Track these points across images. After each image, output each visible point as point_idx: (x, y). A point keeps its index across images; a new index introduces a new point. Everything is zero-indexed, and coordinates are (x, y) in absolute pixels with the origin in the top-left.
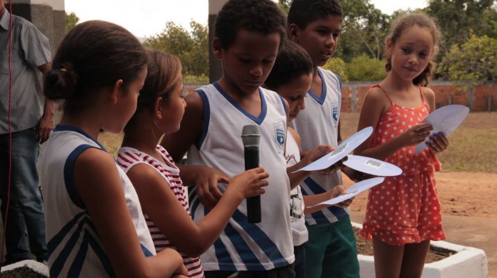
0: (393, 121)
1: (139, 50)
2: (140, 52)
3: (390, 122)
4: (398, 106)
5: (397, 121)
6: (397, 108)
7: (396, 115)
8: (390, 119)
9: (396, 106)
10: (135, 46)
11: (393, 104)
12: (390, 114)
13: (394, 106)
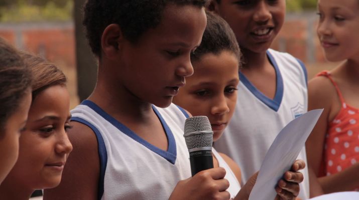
0: (343, 134)
1: (19, 65)
2: (21, 68)
3: (339, 135)
4: (352, 109)
5: (350, 133)
6: (351, 113)
7: (348, 124)
8: (338, 130)
9: (349, 108)
10: (12, 61)
11: (344, 106)
12: (338, 121)
13: (345, 109)
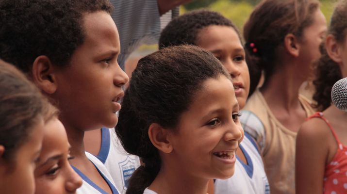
3: (338, 176)
8: (337, 172)
9: (345, 149)
11: (341, 147)
12: (336, 163)
13: (342, 151)
